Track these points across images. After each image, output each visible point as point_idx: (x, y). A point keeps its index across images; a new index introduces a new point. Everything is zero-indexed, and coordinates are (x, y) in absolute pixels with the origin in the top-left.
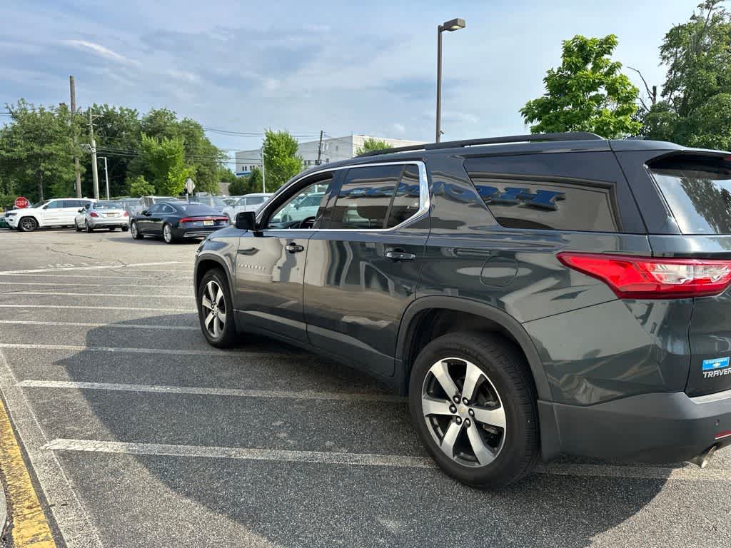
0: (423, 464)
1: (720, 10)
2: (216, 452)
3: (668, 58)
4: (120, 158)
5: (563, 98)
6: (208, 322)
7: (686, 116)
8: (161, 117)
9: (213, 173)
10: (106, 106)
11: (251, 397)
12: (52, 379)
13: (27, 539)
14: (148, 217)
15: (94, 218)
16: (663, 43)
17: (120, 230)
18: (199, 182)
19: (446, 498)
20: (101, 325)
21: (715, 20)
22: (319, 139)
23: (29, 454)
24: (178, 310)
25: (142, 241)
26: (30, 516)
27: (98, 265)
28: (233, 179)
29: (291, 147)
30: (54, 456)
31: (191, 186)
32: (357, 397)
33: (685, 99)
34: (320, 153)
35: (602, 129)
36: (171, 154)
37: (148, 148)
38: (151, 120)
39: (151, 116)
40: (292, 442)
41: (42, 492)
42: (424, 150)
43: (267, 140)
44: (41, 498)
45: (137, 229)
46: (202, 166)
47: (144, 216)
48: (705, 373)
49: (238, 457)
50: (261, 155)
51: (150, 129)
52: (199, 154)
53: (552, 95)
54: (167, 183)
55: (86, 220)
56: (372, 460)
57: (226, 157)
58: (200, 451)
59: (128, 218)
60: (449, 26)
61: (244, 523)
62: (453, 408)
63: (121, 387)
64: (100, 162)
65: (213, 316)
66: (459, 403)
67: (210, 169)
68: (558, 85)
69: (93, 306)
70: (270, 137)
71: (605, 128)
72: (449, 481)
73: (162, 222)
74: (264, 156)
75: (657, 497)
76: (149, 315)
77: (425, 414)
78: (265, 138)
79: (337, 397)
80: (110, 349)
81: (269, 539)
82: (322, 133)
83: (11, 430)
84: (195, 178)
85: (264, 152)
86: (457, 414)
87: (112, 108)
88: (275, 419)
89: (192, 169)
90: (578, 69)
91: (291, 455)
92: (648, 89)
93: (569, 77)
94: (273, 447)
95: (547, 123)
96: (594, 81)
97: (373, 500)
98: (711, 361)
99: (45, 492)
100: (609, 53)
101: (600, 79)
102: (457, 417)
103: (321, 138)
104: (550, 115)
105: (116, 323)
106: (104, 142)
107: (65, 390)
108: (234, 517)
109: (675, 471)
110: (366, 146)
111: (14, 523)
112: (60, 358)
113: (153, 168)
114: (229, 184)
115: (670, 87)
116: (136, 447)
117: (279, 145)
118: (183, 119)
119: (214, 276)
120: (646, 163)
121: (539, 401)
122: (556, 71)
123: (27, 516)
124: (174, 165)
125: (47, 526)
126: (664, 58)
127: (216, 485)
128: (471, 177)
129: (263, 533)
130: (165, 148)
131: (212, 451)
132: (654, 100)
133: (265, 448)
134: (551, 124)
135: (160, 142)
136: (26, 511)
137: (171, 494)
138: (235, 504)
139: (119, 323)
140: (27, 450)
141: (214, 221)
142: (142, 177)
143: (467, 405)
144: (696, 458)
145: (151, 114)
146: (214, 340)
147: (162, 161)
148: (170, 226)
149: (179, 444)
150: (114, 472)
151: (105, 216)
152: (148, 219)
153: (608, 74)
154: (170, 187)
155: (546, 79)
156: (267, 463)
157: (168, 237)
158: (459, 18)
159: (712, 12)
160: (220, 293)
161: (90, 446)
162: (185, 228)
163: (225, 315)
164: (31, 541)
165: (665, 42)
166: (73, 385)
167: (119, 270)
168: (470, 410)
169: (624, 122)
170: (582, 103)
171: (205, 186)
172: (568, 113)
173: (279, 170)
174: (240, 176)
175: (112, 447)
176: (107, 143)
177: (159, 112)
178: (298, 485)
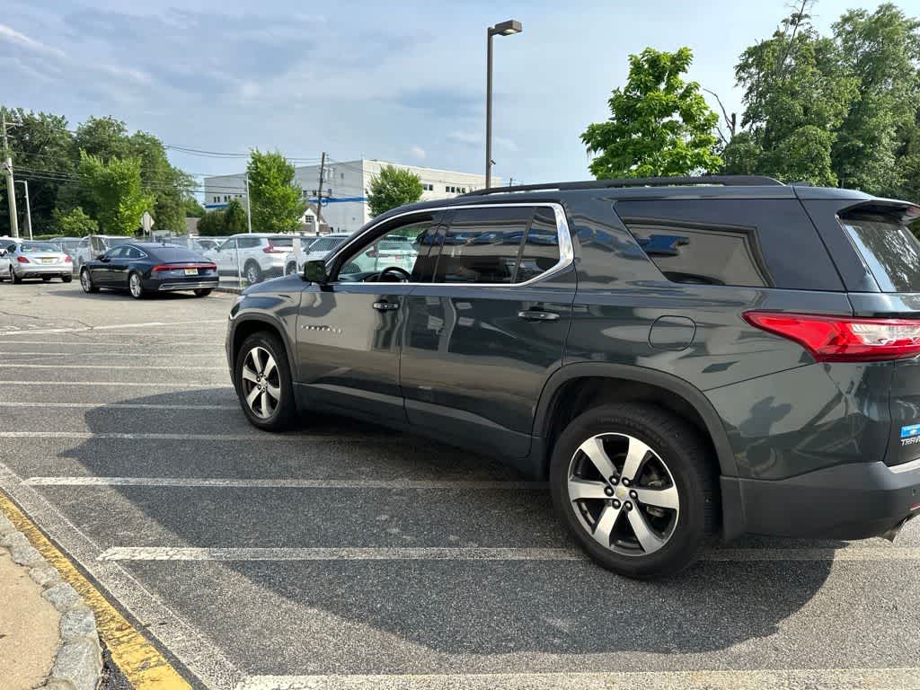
0: (568, 556)
1: (807, 27)
2: (322, 554)
3: (744, 80)
4: (45, 182)
5: (631, 124)
6: (251, 398)
7: (769, 151)
8: (104, 129)
9: (177, 205)
10: (20, 110)
11: (336, 489)
12: (67, 475)
13: (137, 666)
14: (106, 264)
15: (23, 265)
16: (739, 62)
17: (60, 280)
18: (158, 217)
19: (608, 592)
20: (98, 405)
21: (802, 38)
22: (321, 164)
23: (85, 567)
24: (192, 385)
25: (98, 295)
26: (125, 639)
27: (52, 327)
28: (202, 214)
29: (286, 173)
30: (120, 568)
31: (147, 222)
32: (466, 485)
33: (768, 130)
34: (321, 181)
35: (677, 164)
36: (123, 179)
37: (89, 170)
38: (89, 132)
39: (91, 127)
40: (409, 538)
41: (125, 610)
42: (557, 190)
43: (253, 163)
44: (128, 616)
45: (90, 280)
46: (164, 196)
47: (99, 263)
48: (903, 441)
49: (352, 557)
50: (245, 182)
51: (89, 145)
52: (158, 179)
53: (618, 120)
54: (117, 217)
55: (11, 266)
56: (511, 554)
57: (196, 185)
58: (302, 554)
59: (71, 264)
60: (502, 29)
61: (392, 630)
62: (609, 491)
63: (165, 482)
64: (19, 187)
65: (259, 392)
66: (616, 484)
67: (173, 200)
68: (625, 108)
69: (74, 381)
70: (257, 159)
71: (681, 162)
72: (606, 574)
73: (127, 271)
74: (250, 184)
75: (828, 579)
76: (156, 392)
77: (572, 500)
78: (251, 160)
79: (439, 485)
80: (126, 436)
81: (428, 645)
82: (324, 154)
83: (45, 539)
84: (153, 212)
85: (250, 178)
86: (614, 497)
87: (29, 113)
88: (378, 513)
89: (151, 200)
90: (647, 89)
91: (415, 553)
92: (726, 117)
93: (638, 99)
94: (389, 545)
95: (613, 154)
96: (667, 104)
97: (530, 599)
98: (908, 428)
99: (130, 611)
100: (684, 70)
101: (675, 102)
102: (615, 500)
103: (323, 161)
104: (616, 144)
105: (118, 403)
106: (20, 161)
107: (93, 488)
108: (375, 624)
109: (838, 552)
110: (384, 174)
111: (108, 648)
112: (63, 448)
113: (96, 196)
114: (197, 219)
115: (751, 116)
116: (221, 553)
117: (270, 170)
118: (136, 132)
119: (262, 341)
120: (838, 214)
121: (722, 478)
122: (622, 90)
123: (121, 639)
124: (128, 193)
125: (153, 649)
126: (740, 79)
127: (340, 591)
128: (625, 222)
129: (419, 640)
130: (114, 171)
131: (317, 553)
132: (733, 131)
133: (380, 546)
134: (618, 155)
135: (106, 162)
136: (118, 634)
137: (289, 604)
138: (372, 611)
139: (121, 403)
140: (81, 563)
141: (198, 268)
142: (80, 209)
143: (626, 486)
144: (888, 533)
145: (90, 124)
146: (262, 422)
147: (110, 189)
148: (138, 276)
149: (273, 547)
150: (207, 583)
151: (39, 261)
152: (106, 267)
153: (683, 97)
154: (122, 223)
155: (611, 100)
156: (390, 563)
157: (136, 290)
158: (514, 19)
159: (799, 29)
160: (271, 363)
161: (161, 554)
162: (160, 278)
163: (279, 389)
164: (143, 668)
165: (741, 62)
166: (101, 482)
167: (85, 334)
168: (631, 492)
169: (703, 156)
170: (654, 131)
171: (167, 222)
172: (637, 143)
173: (269, 202)
174: (212, 209)
175: (187, 553)
176: (24, 160)
177: (101, 121)
178: (436, 585)
